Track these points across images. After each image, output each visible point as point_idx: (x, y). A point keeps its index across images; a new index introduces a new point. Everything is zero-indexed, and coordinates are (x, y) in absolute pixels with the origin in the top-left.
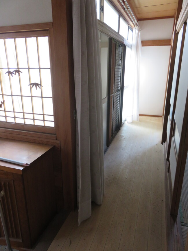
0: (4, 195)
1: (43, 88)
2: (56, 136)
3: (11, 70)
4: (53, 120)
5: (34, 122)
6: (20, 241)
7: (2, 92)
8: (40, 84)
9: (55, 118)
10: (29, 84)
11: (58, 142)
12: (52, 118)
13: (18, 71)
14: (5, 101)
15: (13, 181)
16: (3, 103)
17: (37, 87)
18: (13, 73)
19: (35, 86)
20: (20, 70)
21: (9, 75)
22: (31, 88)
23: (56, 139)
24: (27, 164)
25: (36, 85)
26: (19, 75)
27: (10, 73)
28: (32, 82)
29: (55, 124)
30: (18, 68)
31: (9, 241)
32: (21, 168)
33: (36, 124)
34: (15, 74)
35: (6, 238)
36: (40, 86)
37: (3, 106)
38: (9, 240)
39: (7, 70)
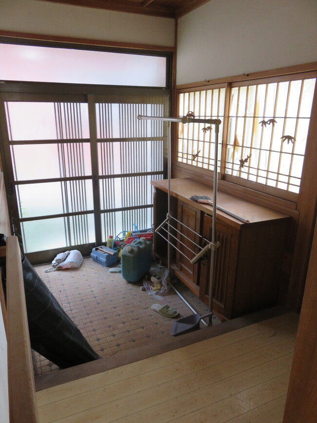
0: (219, 247)
1: (296, 143)
2: (297, 206)
3: (266, 120)
4: (299, 184)
5: (277, 184)
6: (223, 306)
7: (251, 144)
8: (293, 137)
9: (302, 183)
10: (281, 136)
11: (298, 213)
12: (298, 182)
13: (273, 121)
14: (252, 155)
15: (231, 236)
16: (249, 157)
17: (290, 140)
18: (267, 123)
19: (287, 140)
20: (276, 119)
21: (262, 126)
22: (283, 141)
23: (296, 209)
24: (248, 221)
25: (289, 138)
26: (273, 125)
27: (264, 123)
28: (286, 134)
29: (301, 190)
30: (274, 117)
31: (212, 302)
32: (241, 223)
33: (279, 187)
34: (269, 124)
35: (210, 297)
36: (293, 140)
37: (248, 161)
38: (212, 300)
39: (261, 120)
